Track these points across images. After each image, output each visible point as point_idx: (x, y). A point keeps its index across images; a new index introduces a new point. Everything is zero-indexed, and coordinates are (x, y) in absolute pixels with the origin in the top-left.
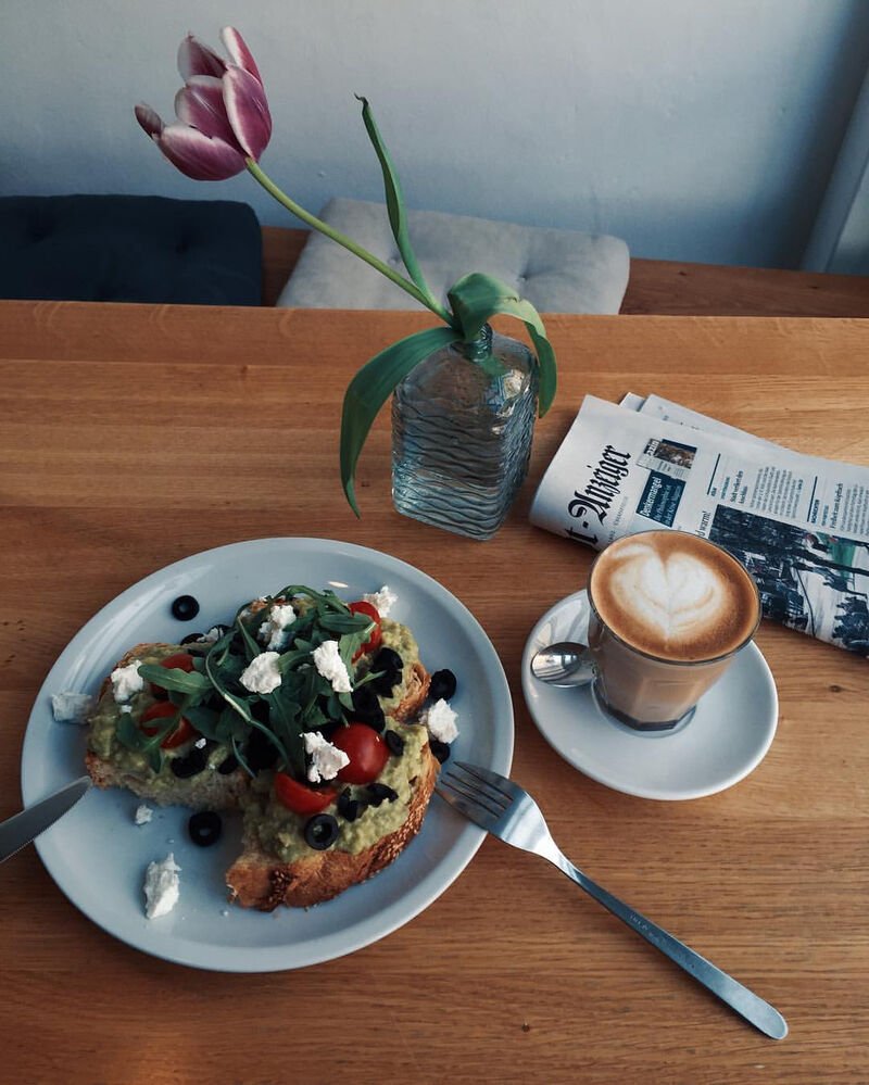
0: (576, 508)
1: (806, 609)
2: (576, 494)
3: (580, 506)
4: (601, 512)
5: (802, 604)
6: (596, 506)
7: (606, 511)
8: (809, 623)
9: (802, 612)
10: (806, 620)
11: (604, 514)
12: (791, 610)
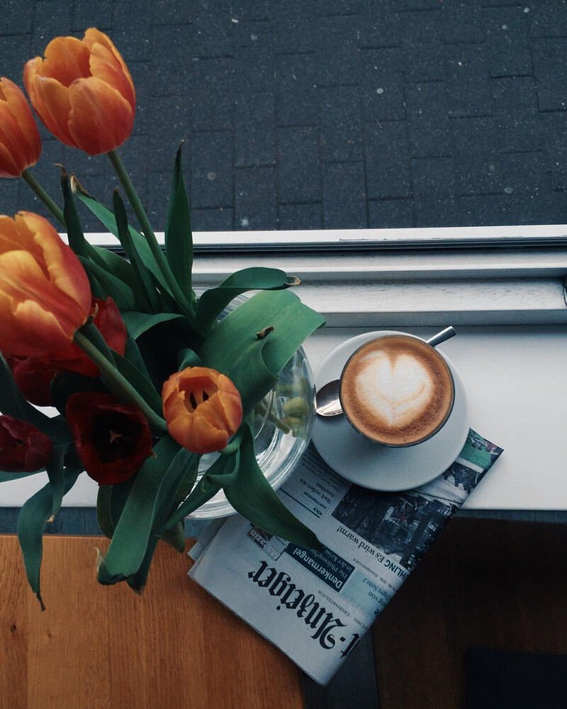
0: (327, 643)
1: (447, 503)
2: (315, 637)
3: (326, 639)
4: (335, 623)
5: (442, 504)
6: (329, 625)
7: (335, 617)
8: (457, 505)
9: (448, 506)
10: (454, 506)
11: (338, 621)
12: (445, 513)
